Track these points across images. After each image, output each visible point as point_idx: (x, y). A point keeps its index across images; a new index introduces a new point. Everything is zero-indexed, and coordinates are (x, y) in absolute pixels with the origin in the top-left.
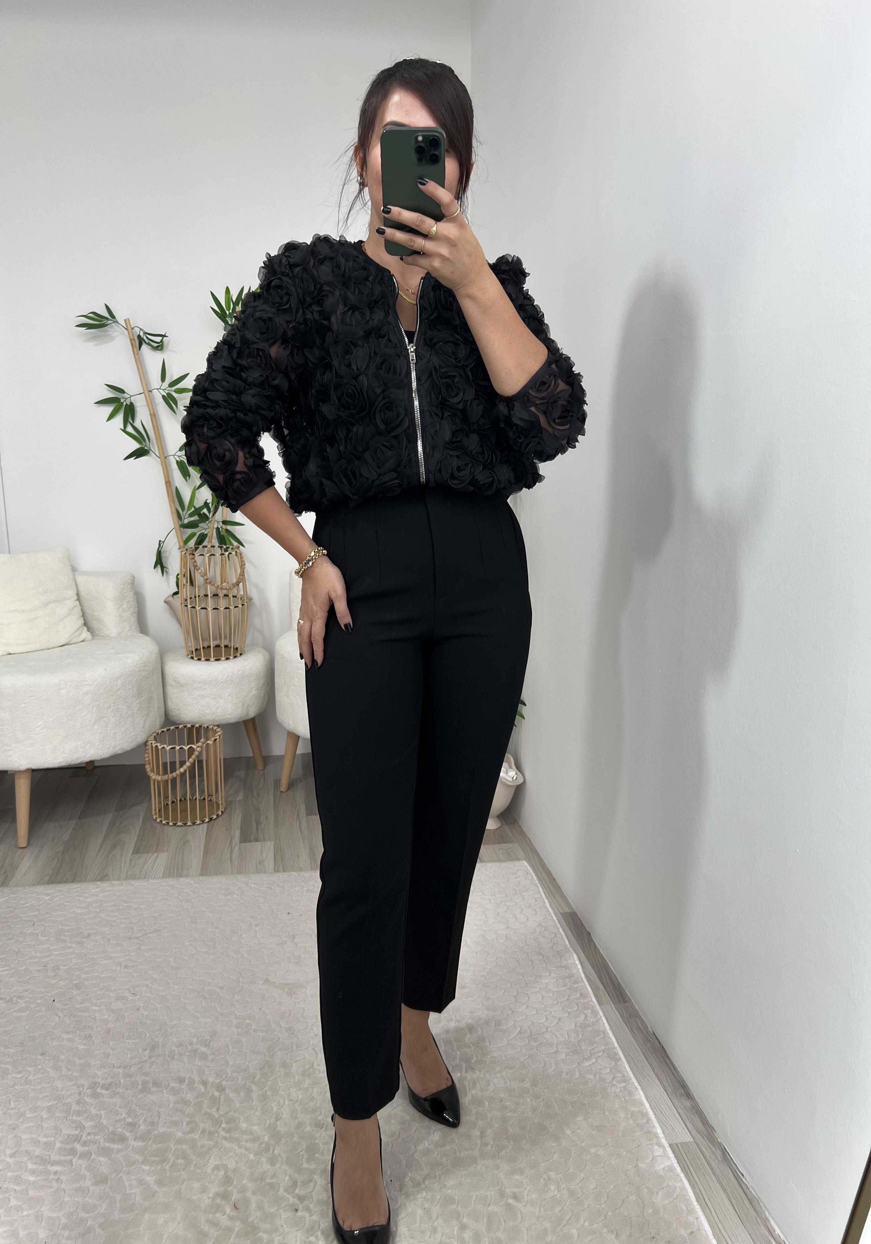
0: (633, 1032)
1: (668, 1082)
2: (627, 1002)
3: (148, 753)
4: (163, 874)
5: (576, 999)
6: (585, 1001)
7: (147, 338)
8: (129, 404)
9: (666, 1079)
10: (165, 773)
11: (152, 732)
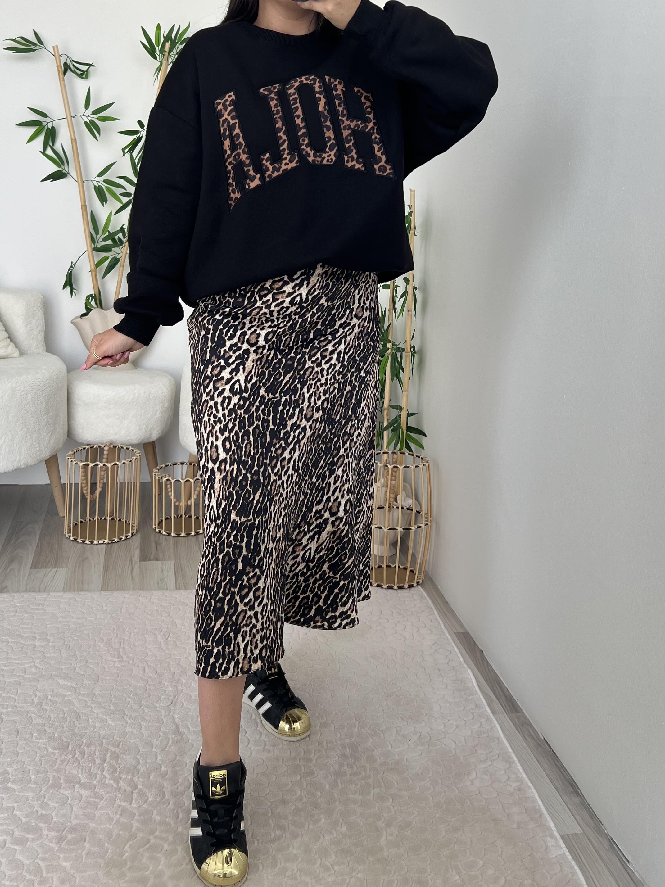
0: (526, 739)
1: (558, 781)
2: (519, 712)
4: (64, 587)
6: (482, 711)
7: (74, 65)
8: (50, 127)
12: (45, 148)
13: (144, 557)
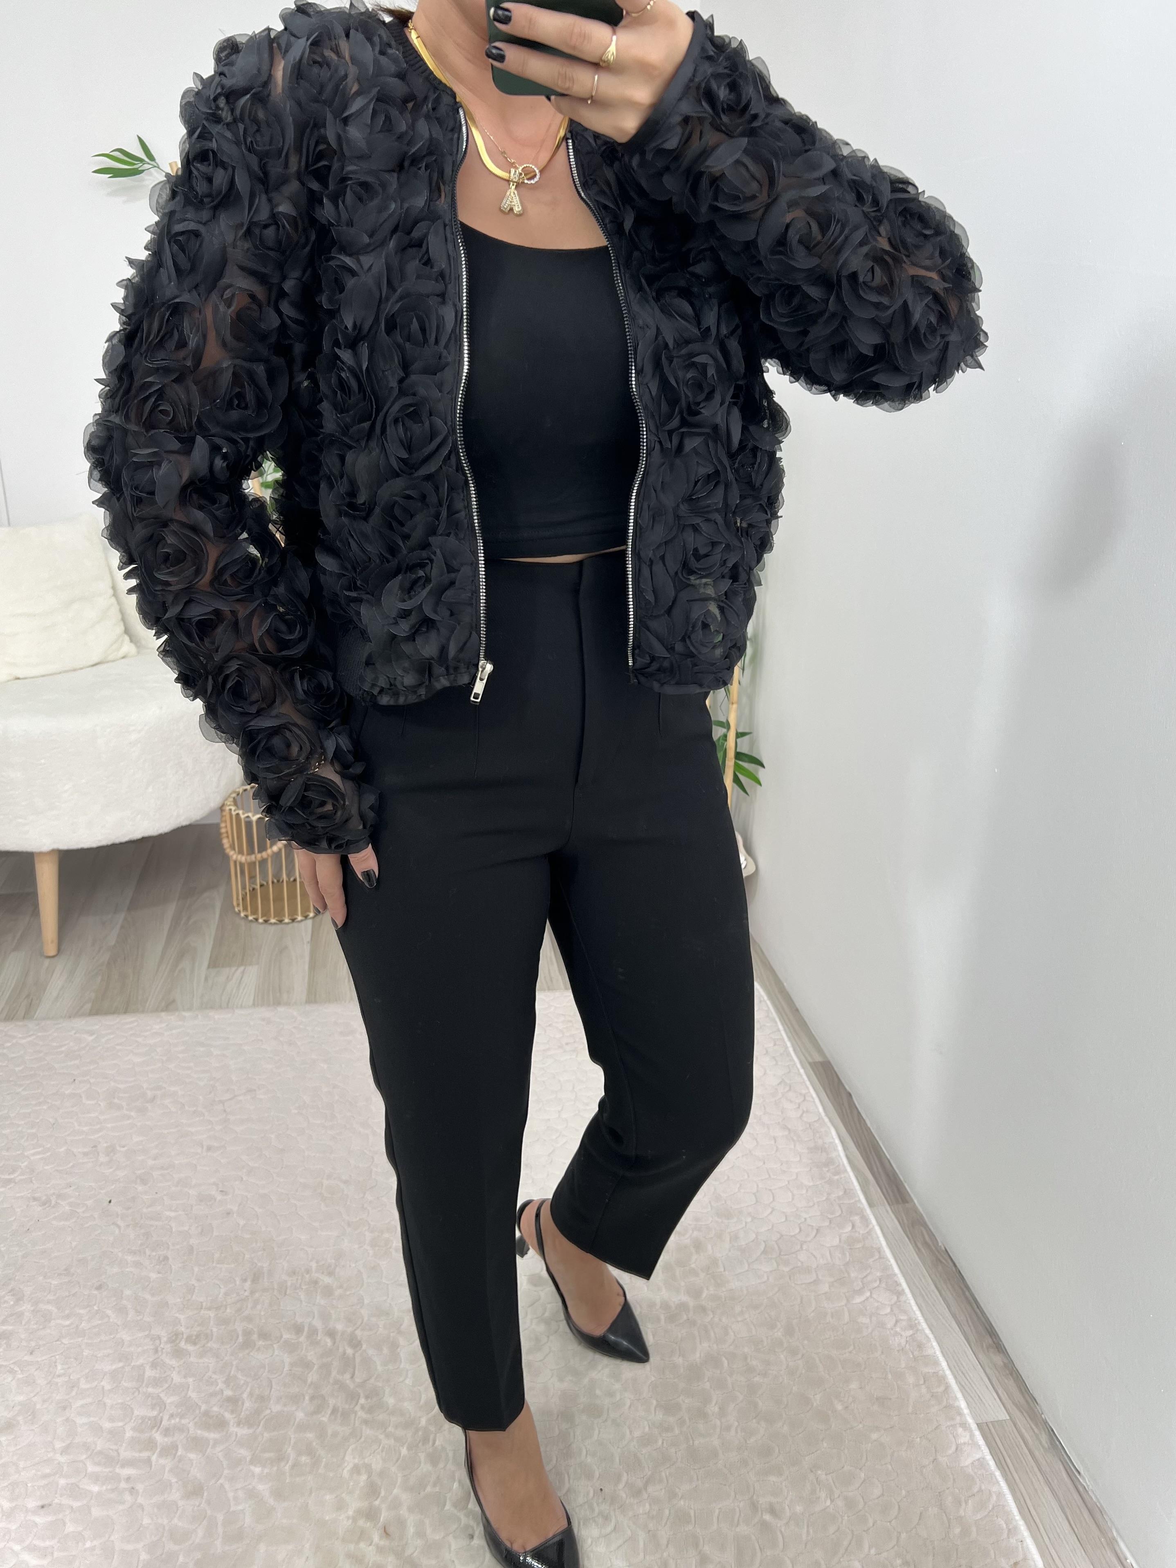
0: (919, 1249)
1: (969, 1326)
2: (907, 1202)
3: (226, 822)
4: (254, 1000)
5: (839, 1198)
6: (852, 1201)
9: (967, 1321)
10: (251, 851)
11: (230, 791)
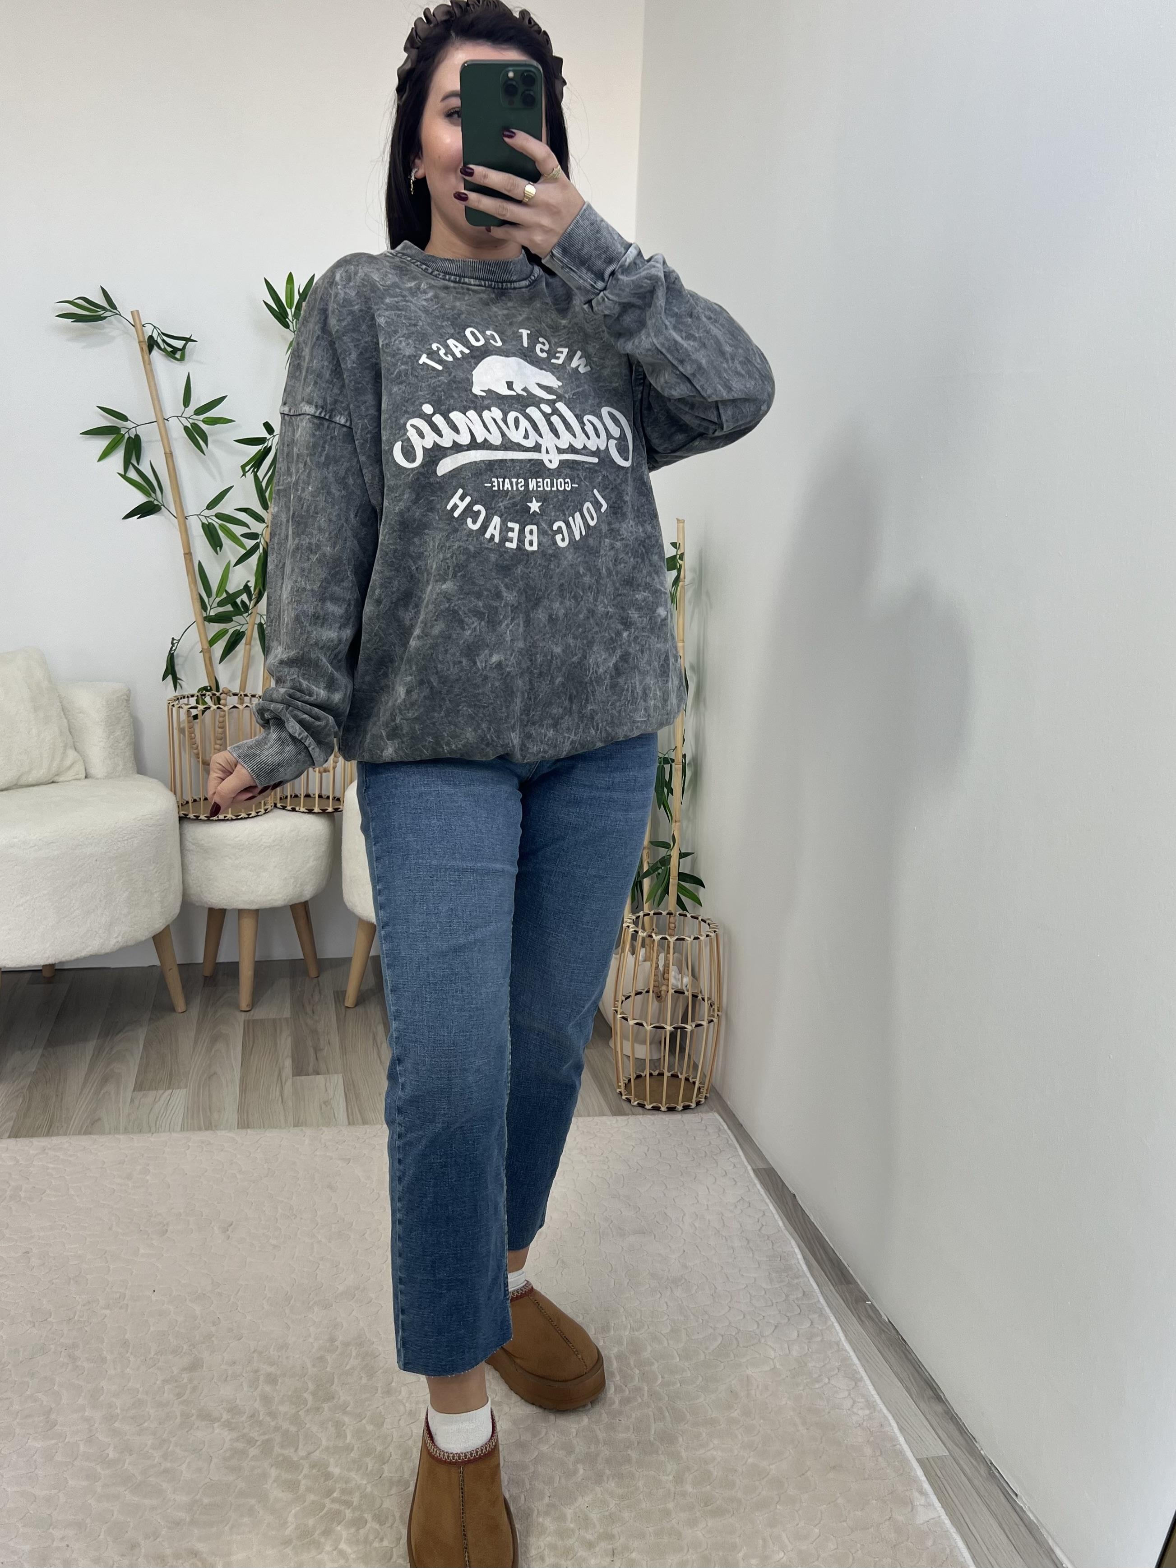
0: (864, 1324)
1: (913, 1384)
2: (851, 1282)
4: (183, 1123)
7: (164, 341)
8: (132, 436)
12: (126, 469)
13: (299, 1070)
